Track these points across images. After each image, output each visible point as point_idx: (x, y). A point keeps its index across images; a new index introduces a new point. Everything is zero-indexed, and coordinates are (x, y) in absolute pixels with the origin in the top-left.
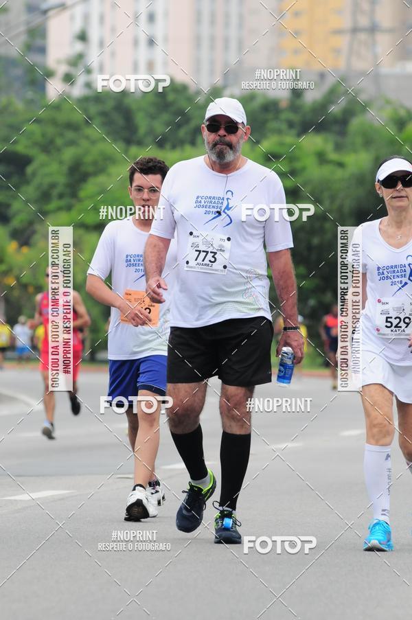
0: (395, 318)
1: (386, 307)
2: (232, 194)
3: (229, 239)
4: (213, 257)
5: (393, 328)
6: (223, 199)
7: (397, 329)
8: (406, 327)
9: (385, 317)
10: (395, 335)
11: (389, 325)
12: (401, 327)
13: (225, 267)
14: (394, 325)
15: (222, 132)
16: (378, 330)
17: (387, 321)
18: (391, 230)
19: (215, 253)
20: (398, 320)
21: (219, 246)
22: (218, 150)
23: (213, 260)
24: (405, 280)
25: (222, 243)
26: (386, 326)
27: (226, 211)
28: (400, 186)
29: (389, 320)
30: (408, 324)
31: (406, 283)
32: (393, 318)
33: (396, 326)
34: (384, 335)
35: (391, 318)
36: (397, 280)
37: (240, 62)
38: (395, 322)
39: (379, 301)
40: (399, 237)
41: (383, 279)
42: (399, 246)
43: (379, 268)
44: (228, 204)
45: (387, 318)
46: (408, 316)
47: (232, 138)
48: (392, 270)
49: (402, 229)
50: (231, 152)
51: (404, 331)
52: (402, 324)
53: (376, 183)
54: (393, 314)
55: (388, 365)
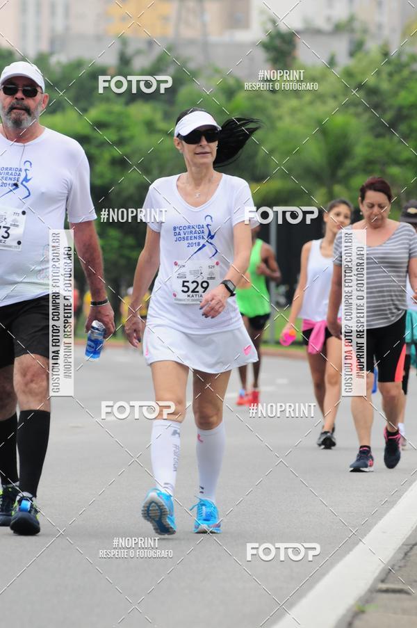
0: (193, 282)
1: (182, 270)
2: (31, 164)
3: (24, 213)
4: (6, 232)
5: (189, 293)
6: (21, 170)
7: (194, 294)
8: (204, 292)
9: (181, 281)
10: (193, 300)
11: (186, 289)
12: (198, 292)
13: (19, 243)
14: (191, 290)
15: (19, 95)
16: (175, 295)
17: (184, 286)
18: (189, 188)
19: (8, 228)
20: (195, 284)
21: (13, 221)
22: (13, 115)
23: (6, 235)
24: (202, 242)
25: (16, 217)
26: (183, 291)
27: (24, 183)
28: (204, 142)
29: (186, 284)
30: (206, 288)
31: (204, 246)
32: (190, 282)
33: (193, 291)
34: (180, 300)
35: (188, 282)
36: (194, 241)
37: (67, 28)
38: (192, 286)
39: (176, 264)
40: (197, 196)
41: (179, 240)
42: (196, 205)
43: (175, 228)
44: (26, 175)
45: (184, 282)
46: (206, 280)
47: (30, 102)
48: (189, 230)
49: (201, 187)
50: (29, 118)
51: (201, 296)
52: (200, 289)
53: (175, 138)
54: (190, 278)
55: (182, 335)
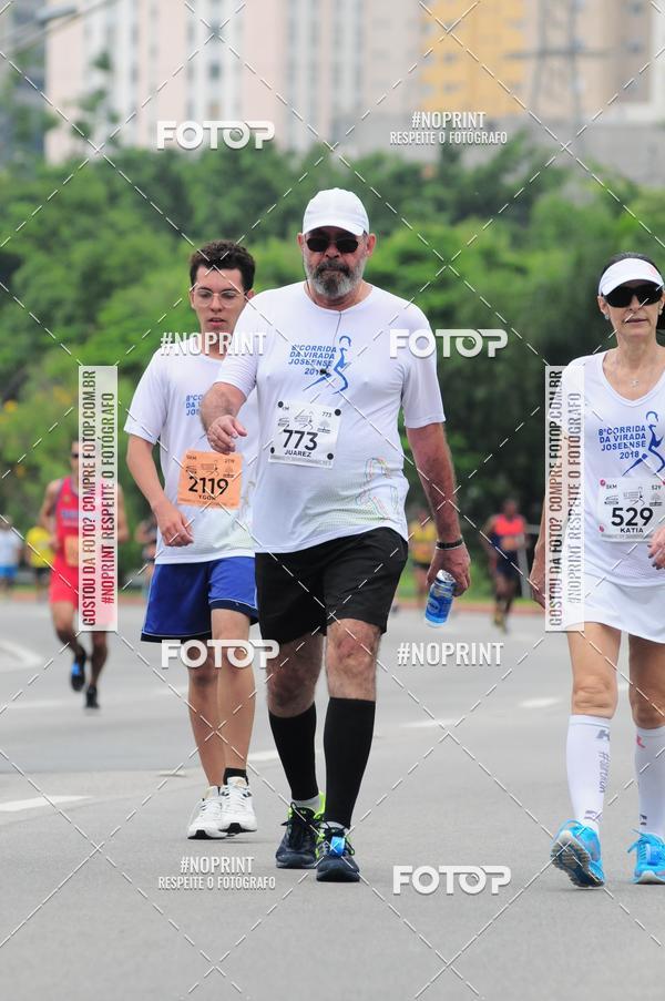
0: (628, 511)
1: (612, 492)
2: (349, 341)
3: (338, 412)
4: (312, 440)
5: (624, 526)
6: (335, 349)
7: (630, 527)
8: (645, 524)
9: (610, 508)
10: (628, 537)
11: (618, 520)
12: (636, 524)
13: (330, 456)
14: (626, 521)
16: (602, 529)
17: (614, 515)
18: (622, 371)
19: (315, 435)
20: (632, 513)
21: (322, 424)
22: (325, 277)
23: (311, 445)
24: (642, 451)
25: (327, 419)
26: (614, 523)
27: (339, 369)
28: (635, 304)
29: (618, 512)
30: (648, 519)
31: (645, 456)
32: (625, 509)
33: (629, 523)
34: (610, 536)
35: (621, 509)
36: (630, 450)
38: (627, 516)
39: (603, 483)
40: (634, 383)
41: (607, 448)
42: (633, 396)
43: (601, 432)
44: (343, 357)
45: (615, 509)
46: (648, 507)
48: (622, 434)
49: (639, 371)
50: (347, 280)
51: (641, 530)
52: (638, 519)
53: (599, 297)
54: (625, 504)
55: (613, 587)
